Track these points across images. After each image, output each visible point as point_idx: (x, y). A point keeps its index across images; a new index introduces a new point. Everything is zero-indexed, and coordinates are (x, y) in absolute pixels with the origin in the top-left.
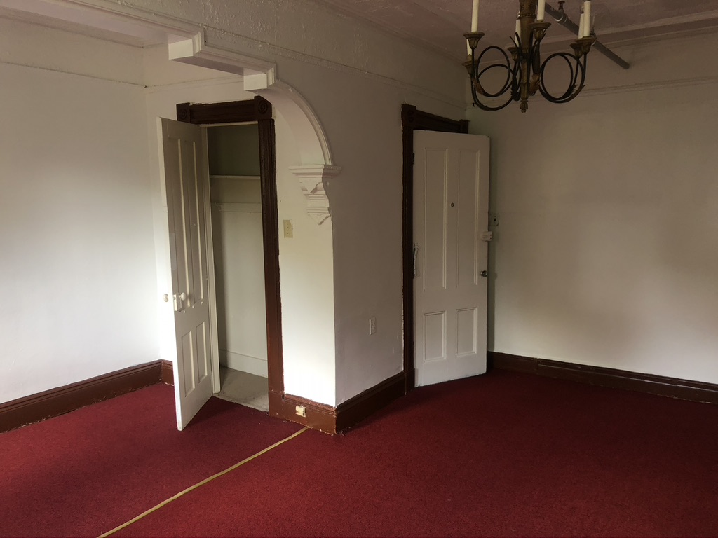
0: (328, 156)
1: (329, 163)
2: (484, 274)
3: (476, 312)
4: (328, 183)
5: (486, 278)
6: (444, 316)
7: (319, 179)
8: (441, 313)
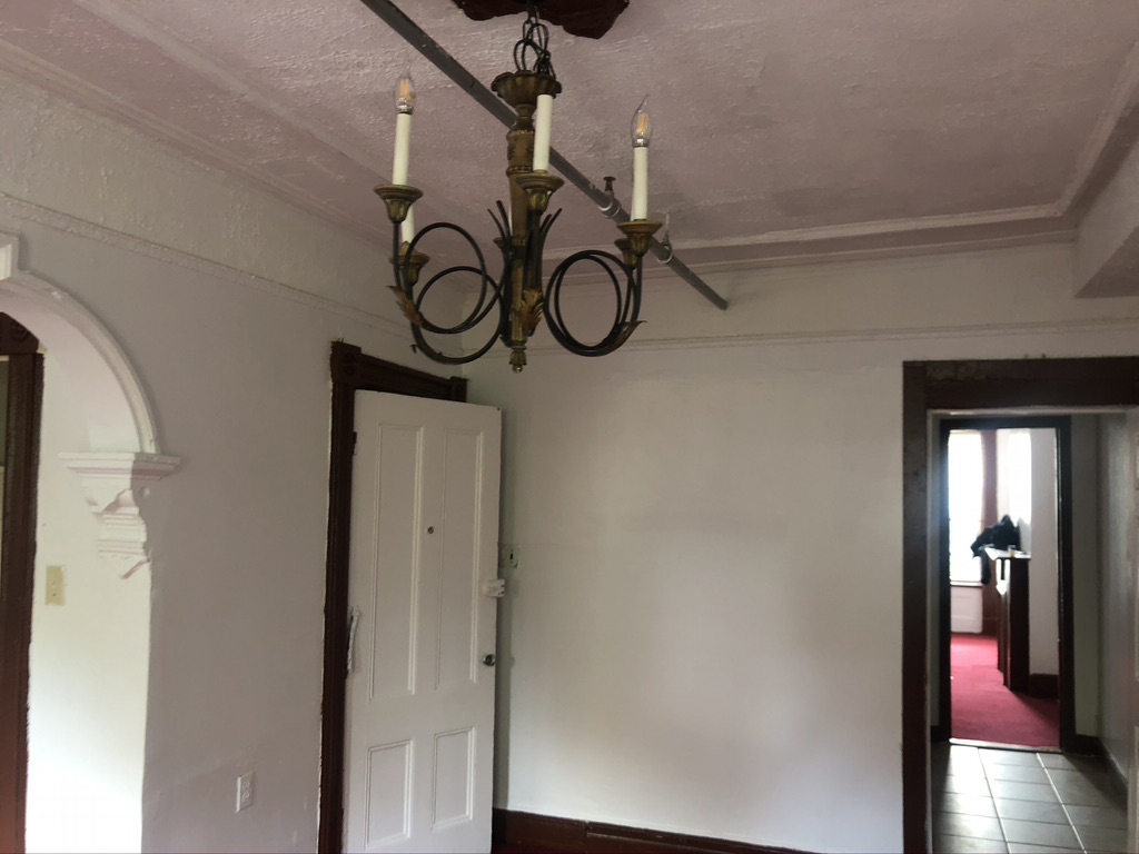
0: (148, 434)
1: (150, 449)
2: (488, 661)
3: (472, 736)
4: (147, 492)
5: (493, 669)
6: (410, 748)
7: (125, 482)
8: (401, 744)
